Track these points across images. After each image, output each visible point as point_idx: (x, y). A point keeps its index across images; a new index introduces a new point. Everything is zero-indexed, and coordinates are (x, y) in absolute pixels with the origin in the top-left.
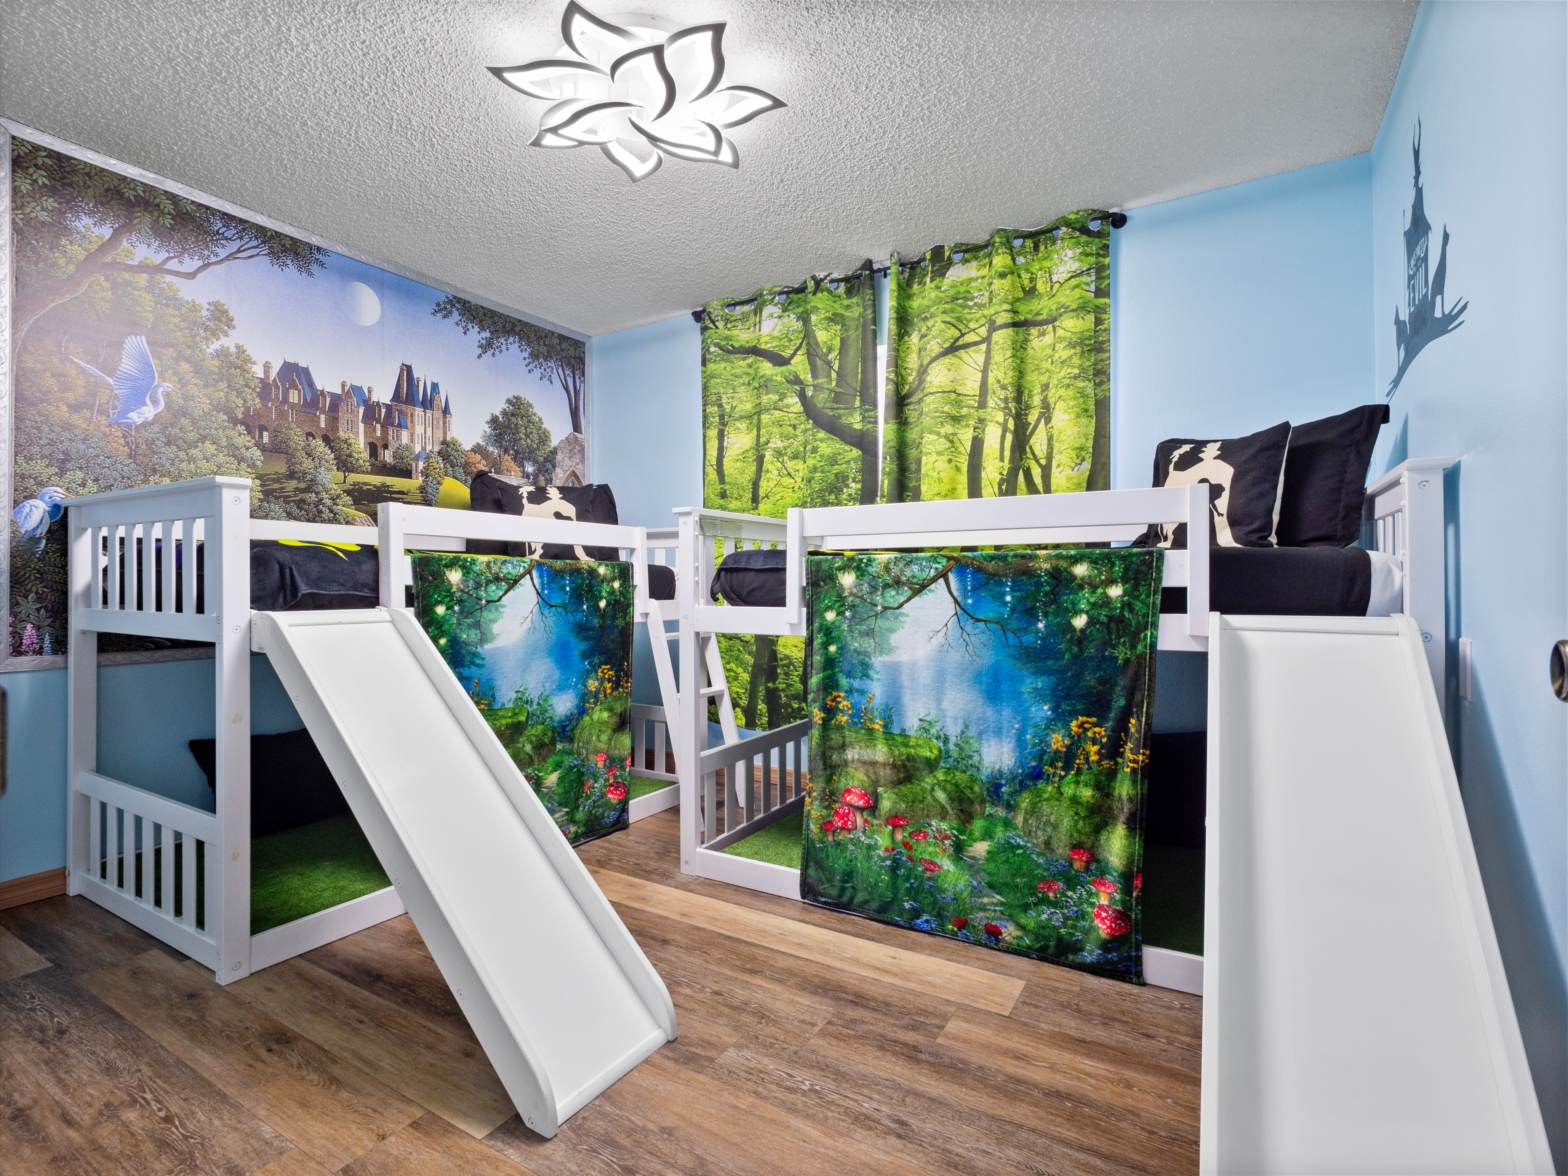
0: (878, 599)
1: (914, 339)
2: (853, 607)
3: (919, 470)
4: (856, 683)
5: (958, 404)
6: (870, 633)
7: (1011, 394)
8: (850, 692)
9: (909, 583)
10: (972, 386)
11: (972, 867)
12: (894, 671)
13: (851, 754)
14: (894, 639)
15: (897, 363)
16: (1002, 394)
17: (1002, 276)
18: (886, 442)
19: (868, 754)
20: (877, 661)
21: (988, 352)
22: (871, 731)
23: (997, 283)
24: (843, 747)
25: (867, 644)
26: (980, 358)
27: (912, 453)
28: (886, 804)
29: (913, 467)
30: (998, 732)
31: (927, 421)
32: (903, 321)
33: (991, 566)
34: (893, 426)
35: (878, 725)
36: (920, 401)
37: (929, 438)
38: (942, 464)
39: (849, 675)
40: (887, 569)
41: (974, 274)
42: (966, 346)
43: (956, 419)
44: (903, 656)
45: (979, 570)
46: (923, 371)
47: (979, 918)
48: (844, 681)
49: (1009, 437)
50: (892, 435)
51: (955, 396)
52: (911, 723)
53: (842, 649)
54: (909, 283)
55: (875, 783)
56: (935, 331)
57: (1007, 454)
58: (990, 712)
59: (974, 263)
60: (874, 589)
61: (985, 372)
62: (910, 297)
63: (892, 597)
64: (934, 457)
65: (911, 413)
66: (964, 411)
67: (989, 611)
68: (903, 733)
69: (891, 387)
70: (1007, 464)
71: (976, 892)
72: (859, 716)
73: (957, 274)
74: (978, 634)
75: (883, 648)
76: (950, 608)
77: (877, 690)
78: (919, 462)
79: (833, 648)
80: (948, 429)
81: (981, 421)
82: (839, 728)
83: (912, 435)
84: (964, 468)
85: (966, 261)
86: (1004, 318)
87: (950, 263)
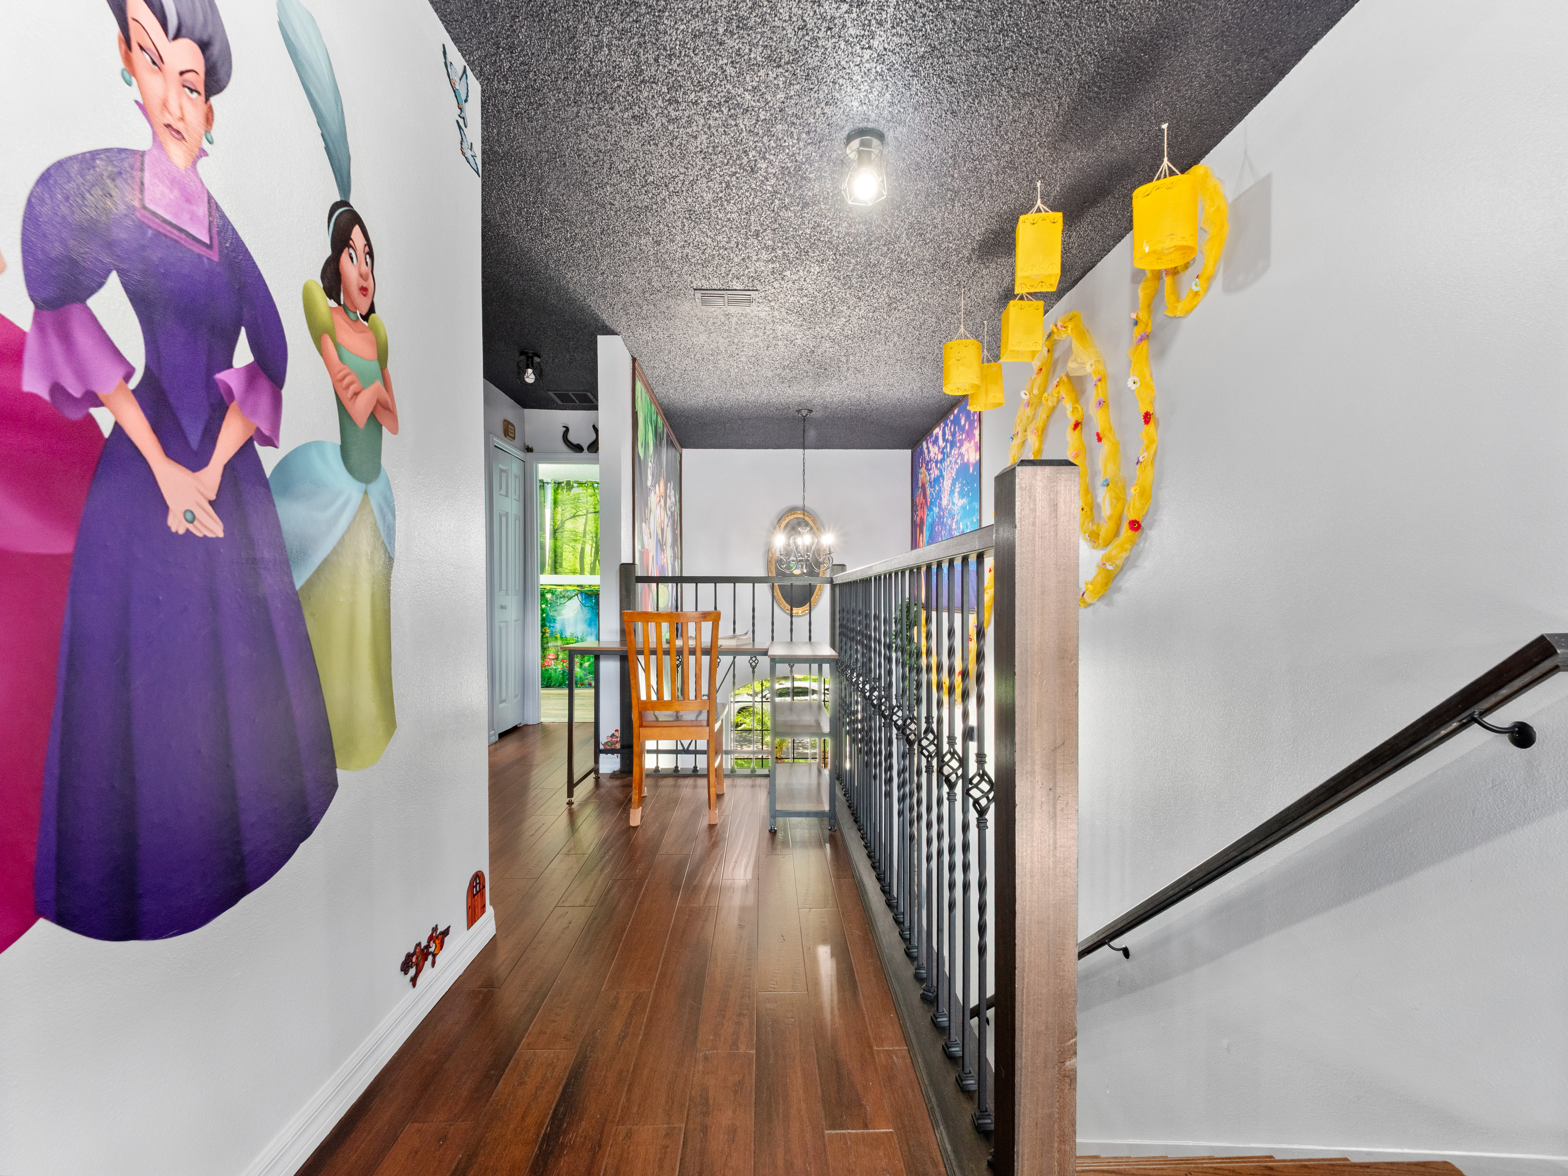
0: (558, 601)
1: (559, 509)
2: (550, 603)
3: (562, 557)
4: (552, 625)
5: (576, 535)
6: (555, 611)
7: (594, 535)
8: (550, 627)
9: (567, 597)
10: (581, 529)
11: (585, 669)
12: (563, 621)
13: (550, 644)
14: (563, 612)
15: (553, 519)
16: (591, 535)
17: (591, 496)
18: (550, 546)
19: (555, 644)
20: (558, 618)
21: (586, 519)
22: (556, 638)
23: (589, 498)
24: (548, 643)
25: (555, 614)
26: (584, 521)
27: (559, 550)
28: (561, 657)
29: (559, 555)
30: (591, 634)
31: (565, 540)
32: (555, 503)
33: (589, 593)
34: (552, 541)
35: (558, 636)
36: (562, 532)
37: (565, 546)
38: (570, 556)
39: (550, 622)
40: (561, 593)
41: (581, 491)
42: (579, 516)
43: (575, 541)
44: (565, 617)
45: (586, 594)
46: (563, 522)
47: (586, 682)
48: (548, 624)
49: (593, 549)
50: (552, 544)
51: (575, 533)
52: (568, 634)
53: (547, 615)
54: (557, 489)
55: (558, 651)
56: (567, 510)
57: (593, 555)
58: (589, 630)
59: (581, 488)
60: (557, 598)
61: (585, 525)
62: (557, 494)
63: (562, 600)
64: (567, 553)
65: (558, 535)
66: (578, 538)
67: (588, 604)
68: (566, 637)
69: (552, 527)
70: (593, 558)
71: (585, 675)
72: (552, 633)
73: (576, 491)
74: (586, 610)
75: (559, 615)
76: (579, 603)
77: (558, 626)
78: (562, 554)
79: (544, 615)
80: (573, 544)
81: (584, 542)
82: (547, 637)
83: (559, 543)
84: (578, 558)
85: (578, 487)
86: (592, 510)
87: (573, 487)
